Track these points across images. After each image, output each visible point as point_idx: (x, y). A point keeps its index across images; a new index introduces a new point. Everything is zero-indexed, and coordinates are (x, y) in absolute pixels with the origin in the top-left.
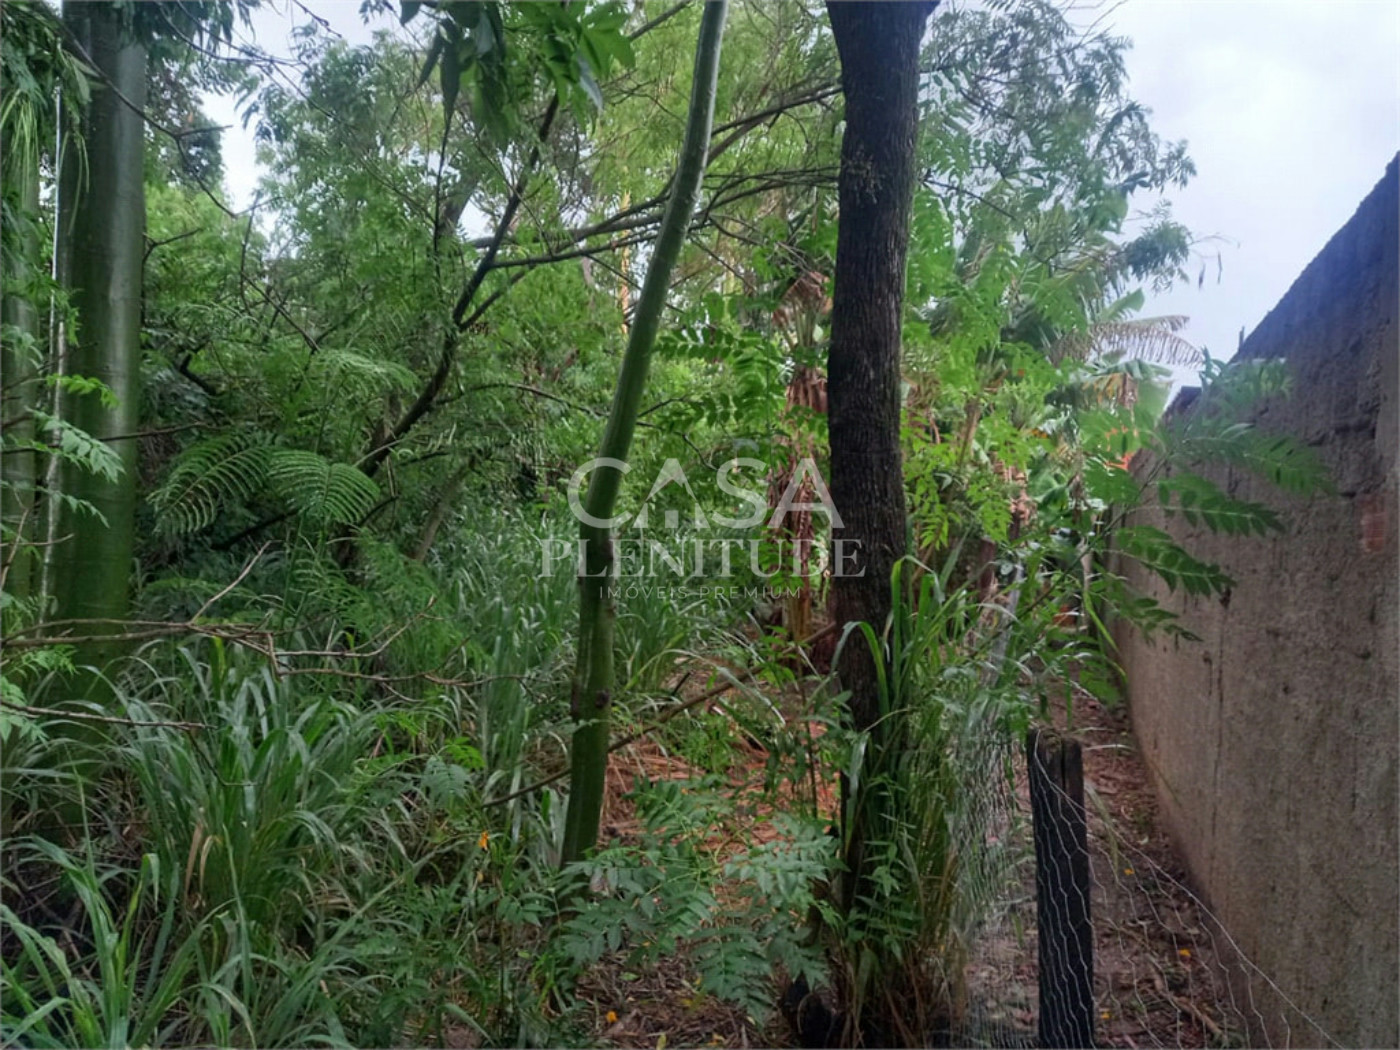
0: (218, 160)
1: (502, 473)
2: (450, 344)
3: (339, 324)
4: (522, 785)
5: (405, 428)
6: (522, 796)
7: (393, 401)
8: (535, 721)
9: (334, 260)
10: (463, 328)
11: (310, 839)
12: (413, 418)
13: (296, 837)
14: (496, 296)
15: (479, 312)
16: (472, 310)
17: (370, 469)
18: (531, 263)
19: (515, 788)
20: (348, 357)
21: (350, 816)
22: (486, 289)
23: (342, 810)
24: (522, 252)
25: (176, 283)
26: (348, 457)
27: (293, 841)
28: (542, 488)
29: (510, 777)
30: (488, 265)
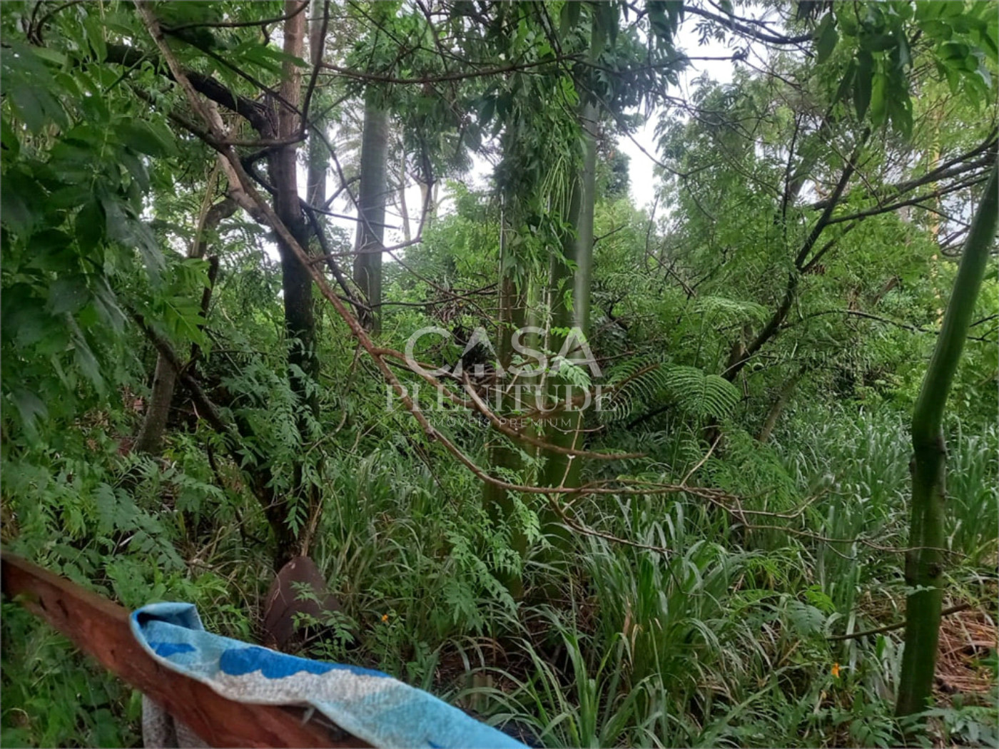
0: (627, 178)
1: (827, 377)
2: (792, 283)
3: (708, 276)
4: (856, 628)
5: (756, 347)
6: (857, 637)
7: (747, 329)
8: (865, 579)
9: (704, 233)
10: (803, 271)
11: (701, 640)
12: (762, 339)
13: (691, 637)
14: (831, 244)
15: (816, 258)
16: (810, 256)
17: (731, 377)
18: (861, 216)
19: (850, 631)
20: (717, 301)
21: (726, 628)
22: (822, 240)
23: (721, 622)
24: (854, 208)
25: (607, 261)
26: (715, 370)
27: (688, 639)
28: (860, 388)
29: (845, 620)
30: (824, 223)
